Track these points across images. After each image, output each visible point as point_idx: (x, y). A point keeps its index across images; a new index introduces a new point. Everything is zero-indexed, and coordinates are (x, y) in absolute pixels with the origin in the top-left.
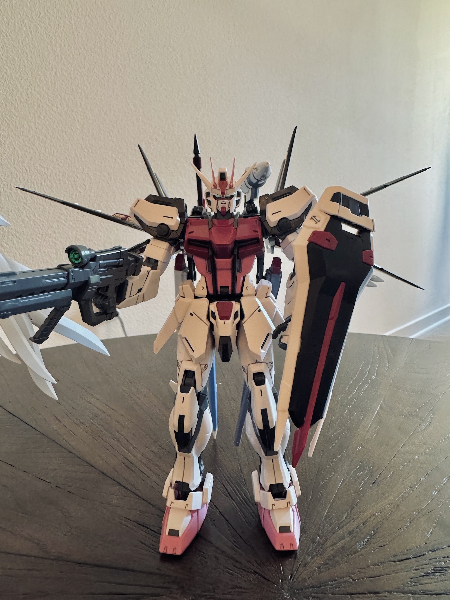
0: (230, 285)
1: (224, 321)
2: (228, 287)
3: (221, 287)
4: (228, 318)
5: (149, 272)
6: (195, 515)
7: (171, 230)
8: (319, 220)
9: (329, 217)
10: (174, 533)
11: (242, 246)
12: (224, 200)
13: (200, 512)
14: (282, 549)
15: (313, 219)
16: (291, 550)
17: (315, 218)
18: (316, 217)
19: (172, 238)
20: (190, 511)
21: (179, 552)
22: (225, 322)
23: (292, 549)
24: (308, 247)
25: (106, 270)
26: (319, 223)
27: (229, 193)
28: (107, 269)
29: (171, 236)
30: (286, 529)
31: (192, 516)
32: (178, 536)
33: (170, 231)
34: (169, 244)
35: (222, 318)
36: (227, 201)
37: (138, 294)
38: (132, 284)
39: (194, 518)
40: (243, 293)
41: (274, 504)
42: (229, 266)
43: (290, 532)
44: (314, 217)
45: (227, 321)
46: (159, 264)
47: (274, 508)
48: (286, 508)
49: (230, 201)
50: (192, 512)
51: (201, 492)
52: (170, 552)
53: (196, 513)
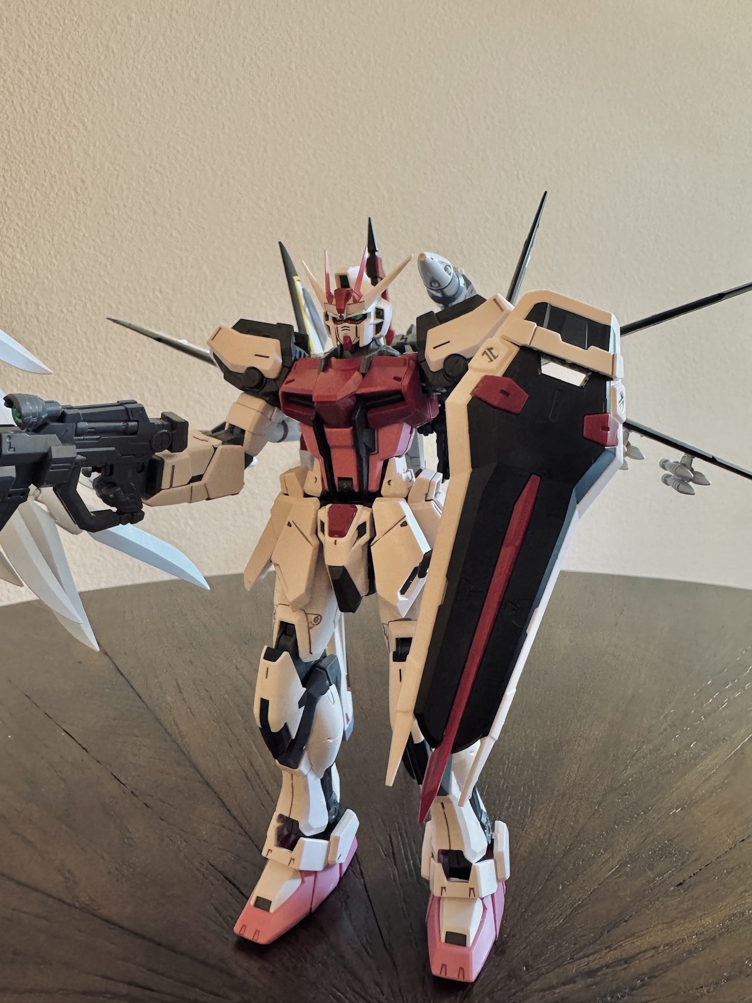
0: (353, 475)
1: (335, 539)
2: (351, 479)
3: (340, 479)
4: (342, 534)
5: (215, 449)
6: (310, 880)
7: (267, 379)
8: (496, 355)
9: (516, 350)
10: (263, 904)
11: (375, 406)
12: (347, 324)
13: (319, 876)
14: (443, 975)
15: (487, 354)
16: (459, 980)
17: (491, 353)
18: (492, 351)
19: (267, 391)
20: (301, 872)
21: (263, 939)
22: (336, 541)
23: (461, 979)
24: (470, 406)
25: (97, 439)
26: (495, 361)
27: (353, 310)
28: (99, 437)
29: (268, 388)
30: (458, 939)
31: (303, 881)
32: (269, 911)
33: (265, 379)
34: (266, 403)
35: (332, 534)
36: (352, 326)
37: (192, 484)
38: (173, 467)
39: (306, 884)
40: (382, 492)
41: (445, 888)
42: (349, 441)
43: (465, 945)
44: (490, 349)
45: (339, 540)
46: (247, 436)
47: (444, 895)
48: (465, 899)
49: (357, 325)
50: (304, 874)
51: (326, 842)
52: (249, 935)
53: (312, 878)
